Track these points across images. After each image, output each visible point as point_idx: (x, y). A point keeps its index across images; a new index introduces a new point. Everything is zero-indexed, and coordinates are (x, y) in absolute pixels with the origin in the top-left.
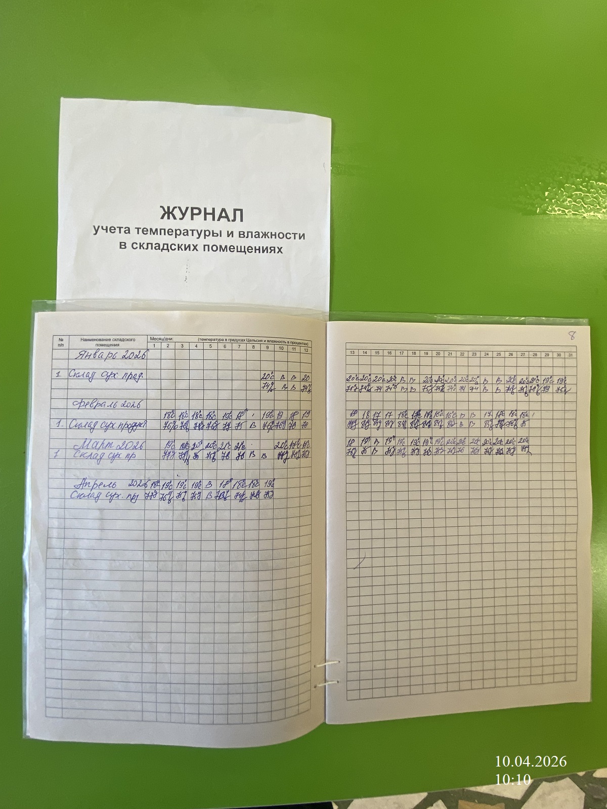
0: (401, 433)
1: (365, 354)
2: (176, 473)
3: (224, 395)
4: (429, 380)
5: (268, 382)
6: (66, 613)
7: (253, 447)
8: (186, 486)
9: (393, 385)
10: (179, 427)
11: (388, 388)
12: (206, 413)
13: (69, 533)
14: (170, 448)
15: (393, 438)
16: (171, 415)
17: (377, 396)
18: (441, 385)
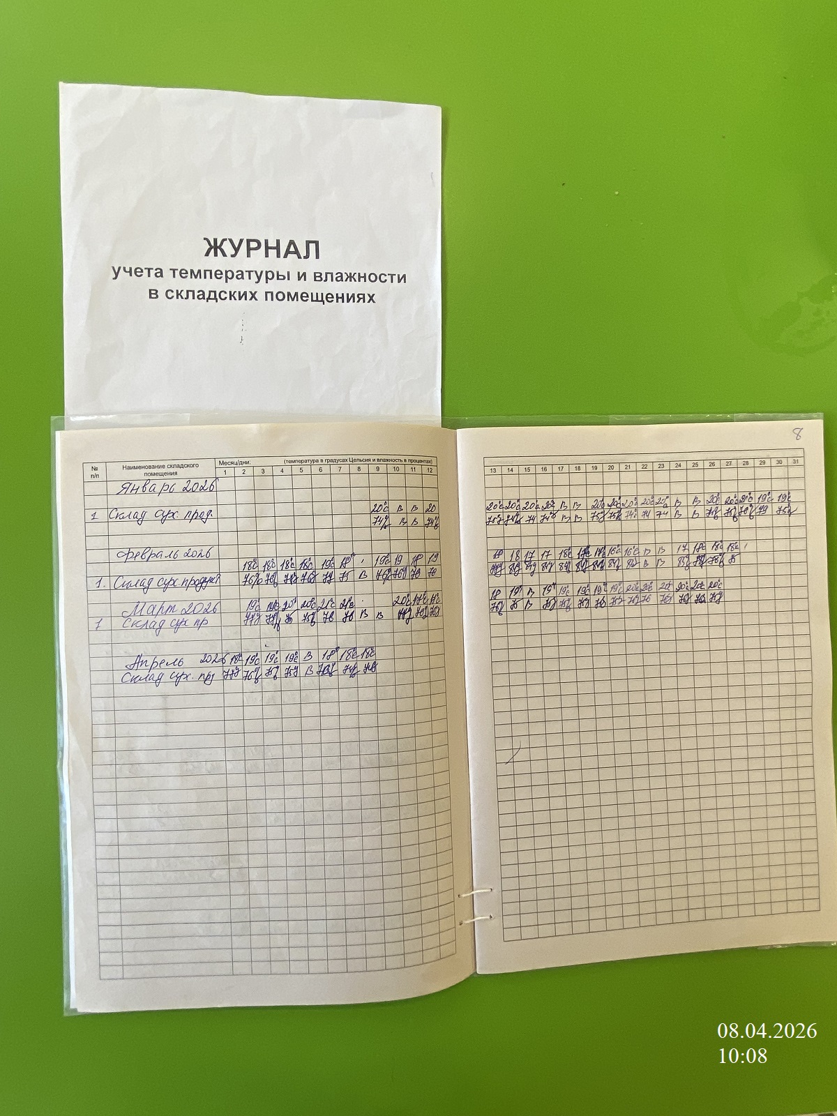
0: (563, 578)
1: (511, 472)
2: (264, 642)
3: (323, 535)
4: (599, 505)
5: (380, 516)
6: (123, 838)
7: (363, 605)
8: (278, 660)
9: (551, 513)
10: (264, 581)
11: (545, 517)
12: (299, 561)
13: (121, 730)
14: (254, 610)
15: (553, 586)
16: (252, 565)
17: (529, 529)
18: (616, 511)
